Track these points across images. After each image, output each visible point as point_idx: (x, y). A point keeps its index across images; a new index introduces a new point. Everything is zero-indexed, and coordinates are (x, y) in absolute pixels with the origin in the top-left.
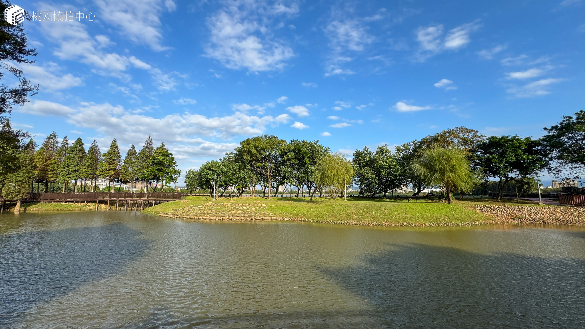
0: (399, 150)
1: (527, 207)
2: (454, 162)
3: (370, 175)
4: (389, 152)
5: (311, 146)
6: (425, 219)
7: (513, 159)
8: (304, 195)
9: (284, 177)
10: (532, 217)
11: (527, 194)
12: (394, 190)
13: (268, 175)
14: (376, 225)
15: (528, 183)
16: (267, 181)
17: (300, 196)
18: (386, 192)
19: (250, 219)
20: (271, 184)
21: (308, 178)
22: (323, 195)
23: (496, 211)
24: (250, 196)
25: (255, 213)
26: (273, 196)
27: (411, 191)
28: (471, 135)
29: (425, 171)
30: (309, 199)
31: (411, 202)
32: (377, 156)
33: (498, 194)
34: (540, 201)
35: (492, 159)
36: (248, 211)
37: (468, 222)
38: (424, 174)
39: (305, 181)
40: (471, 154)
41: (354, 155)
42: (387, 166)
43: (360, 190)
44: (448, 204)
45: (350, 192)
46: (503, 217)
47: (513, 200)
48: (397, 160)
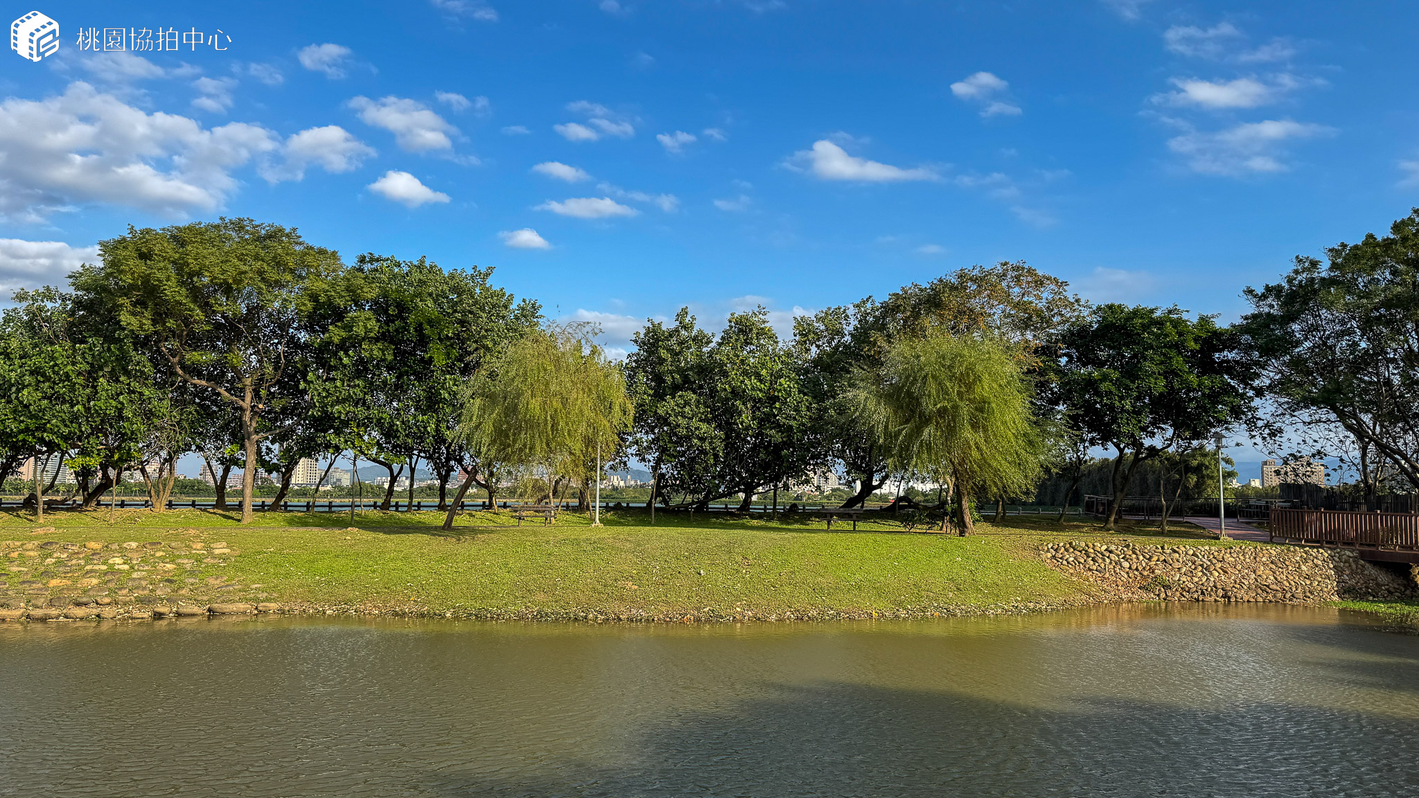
0: (805, 332)
1: (1186, 547)
2: (985, 388)
3: (695, 423)
4: (773, 338)
5: (456, 289)
6: (880, 592)
7: (1160, 385)
8: (415, 501)
9: (325, 422)
10: (1197, 579)
11: (1190, 504)
12: (780, 485)
13: (242, 409)
14: (708, 621)
15: (1198, 470)
16: (239, 438)
17: (397, 506)
18: (749, 491)
19: (146, 614)
20: (259, 452)
21: (437, 430)
22: (501, 501)
23: (1100, 561)
24: (146, 504)
25: (175, 586)
26: (263, 504)
27: (838, 489)
28: (1046, 295)
29: (888, 418)
30: (440, 518)
31: (837, 531)
32: (726, 349)
33: (1110, 503)
34: (1221, 529)
35: (1101, 381)
36: (135, 575)
37: (1017, 601)
38: (886, 427)
39: (422, 439)
40: (1037, 362)
41: (636, 341)
42: (760, 390)
43: (652, 482)
44: (957, 540)
45: (615, 489)
46: (1120, 583)
47: (1152, 523)
48: (798, 371)
